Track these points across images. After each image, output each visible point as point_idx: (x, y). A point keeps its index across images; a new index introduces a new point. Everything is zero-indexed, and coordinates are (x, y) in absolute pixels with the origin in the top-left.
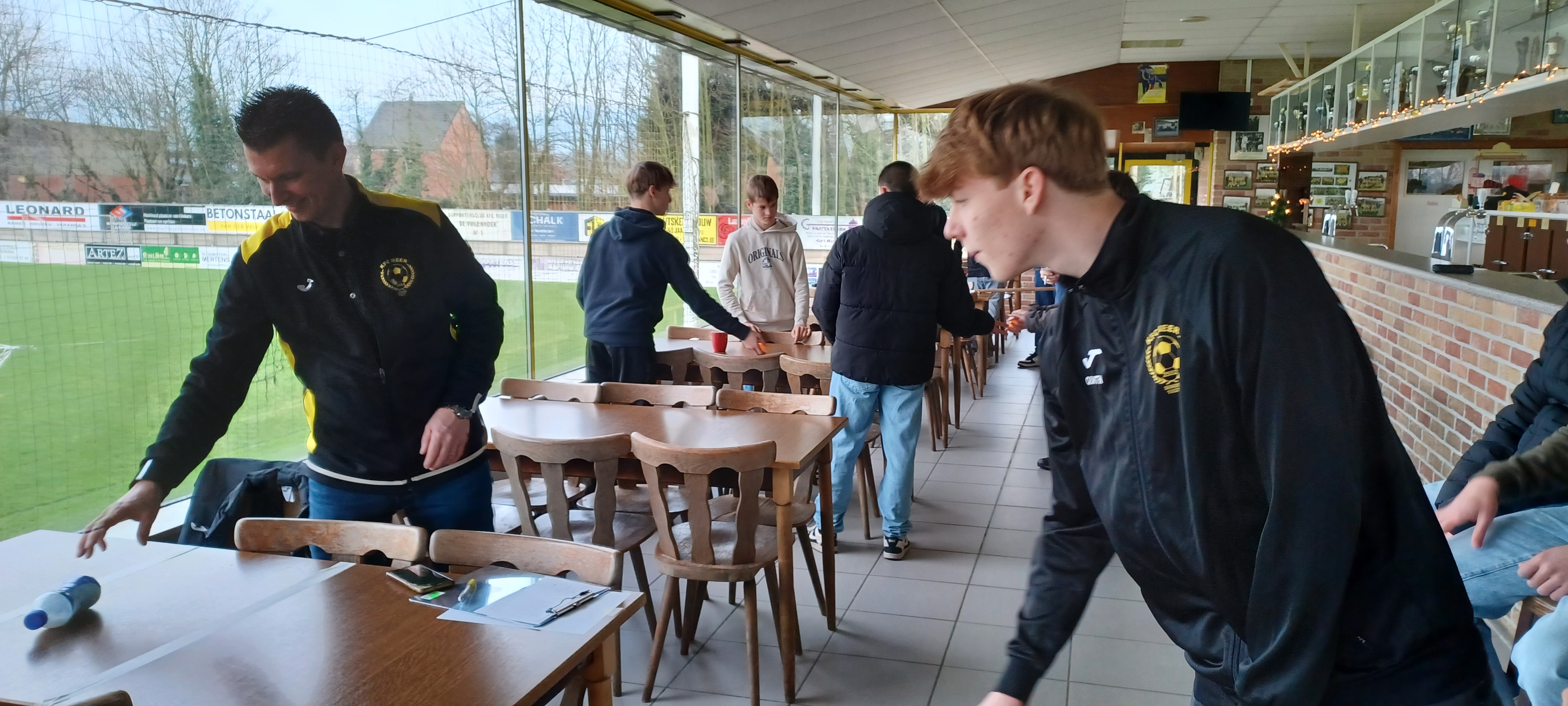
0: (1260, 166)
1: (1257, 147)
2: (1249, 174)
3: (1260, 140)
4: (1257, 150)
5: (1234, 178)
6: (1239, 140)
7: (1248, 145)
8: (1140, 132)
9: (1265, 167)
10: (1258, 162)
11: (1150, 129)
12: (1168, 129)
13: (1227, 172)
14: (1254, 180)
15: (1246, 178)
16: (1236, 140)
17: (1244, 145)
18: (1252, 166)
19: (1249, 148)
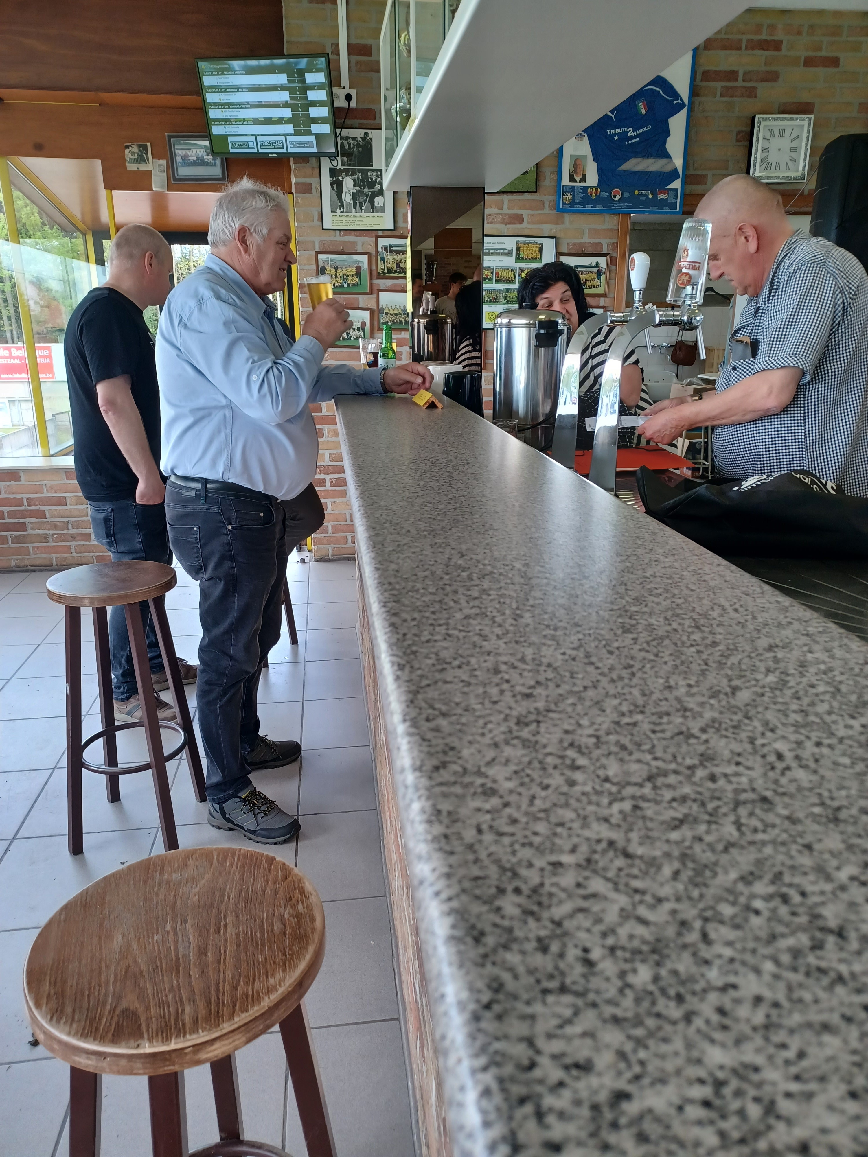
0: (383, 242)
1: (372, 202)
2: (363, 259)
3: (378, 187)
4: (373, 208)
5: (336, 268)
6: (337, 186)
7: (354, 196)
8: (143, 167)
9: (391, 246)
10: (377, 234)
11: (163, 162)
12: (200, 162)
13: (320, 256)
14: (375, 274)
15: (359, 269)
16: (332, 184)
17: (347, 198)
18: (365, 243)
19: (357, 205)
